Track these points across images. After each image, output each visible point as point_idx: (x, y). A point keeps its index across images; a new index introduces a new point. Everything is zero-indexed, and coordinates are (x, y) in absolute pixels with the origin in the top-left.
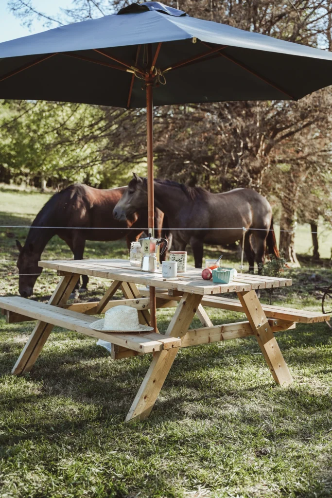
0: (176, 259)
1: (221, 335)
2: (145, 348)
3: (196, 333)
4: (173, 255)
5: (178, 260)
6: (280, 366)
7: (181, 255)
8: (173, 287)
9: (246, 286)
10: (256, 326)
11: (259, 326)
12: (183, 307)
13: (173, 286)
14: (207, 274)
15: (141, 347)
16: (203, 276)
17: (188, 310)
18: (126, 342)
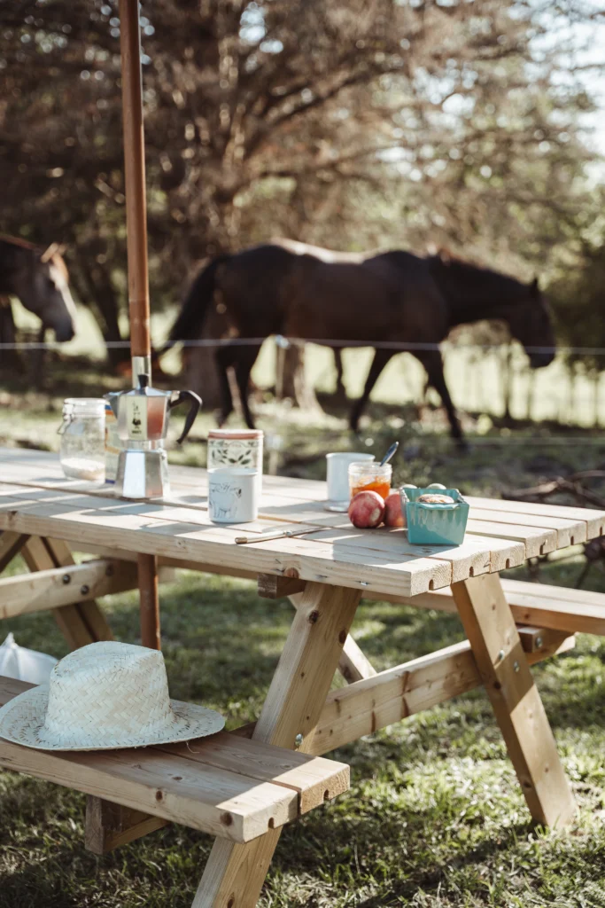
0: (230, 456)
1: (404, 701)
2: (245, 825)
3: (339, 710)
4: (221, 444)
5: (236, 458)
6: (547, 770)
7: (246, 442)
8: (281, 567)
9: (513, 550)
10: (494, 659)
11: (500, 657)
12: (312, 630)
13: (278, 562)
14: (370, 510)
15: (228, 819)
16: (354, 517)
17: (326, 639)
18: (159, 796)
